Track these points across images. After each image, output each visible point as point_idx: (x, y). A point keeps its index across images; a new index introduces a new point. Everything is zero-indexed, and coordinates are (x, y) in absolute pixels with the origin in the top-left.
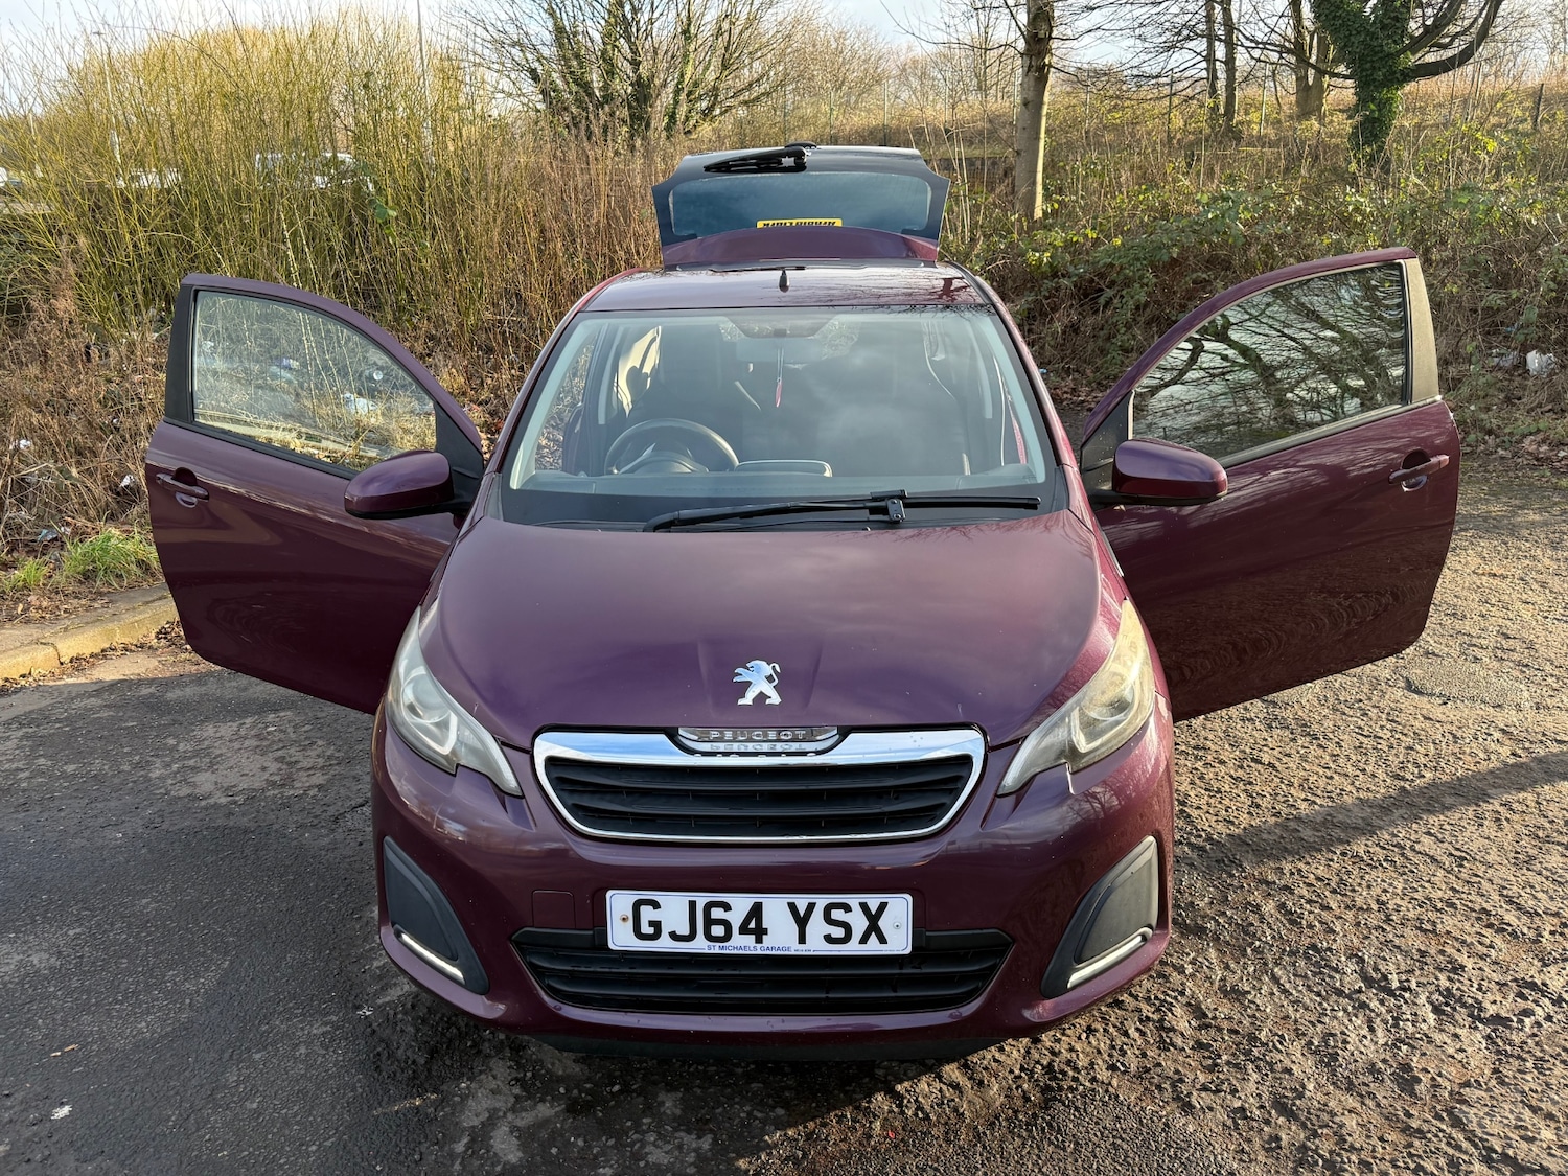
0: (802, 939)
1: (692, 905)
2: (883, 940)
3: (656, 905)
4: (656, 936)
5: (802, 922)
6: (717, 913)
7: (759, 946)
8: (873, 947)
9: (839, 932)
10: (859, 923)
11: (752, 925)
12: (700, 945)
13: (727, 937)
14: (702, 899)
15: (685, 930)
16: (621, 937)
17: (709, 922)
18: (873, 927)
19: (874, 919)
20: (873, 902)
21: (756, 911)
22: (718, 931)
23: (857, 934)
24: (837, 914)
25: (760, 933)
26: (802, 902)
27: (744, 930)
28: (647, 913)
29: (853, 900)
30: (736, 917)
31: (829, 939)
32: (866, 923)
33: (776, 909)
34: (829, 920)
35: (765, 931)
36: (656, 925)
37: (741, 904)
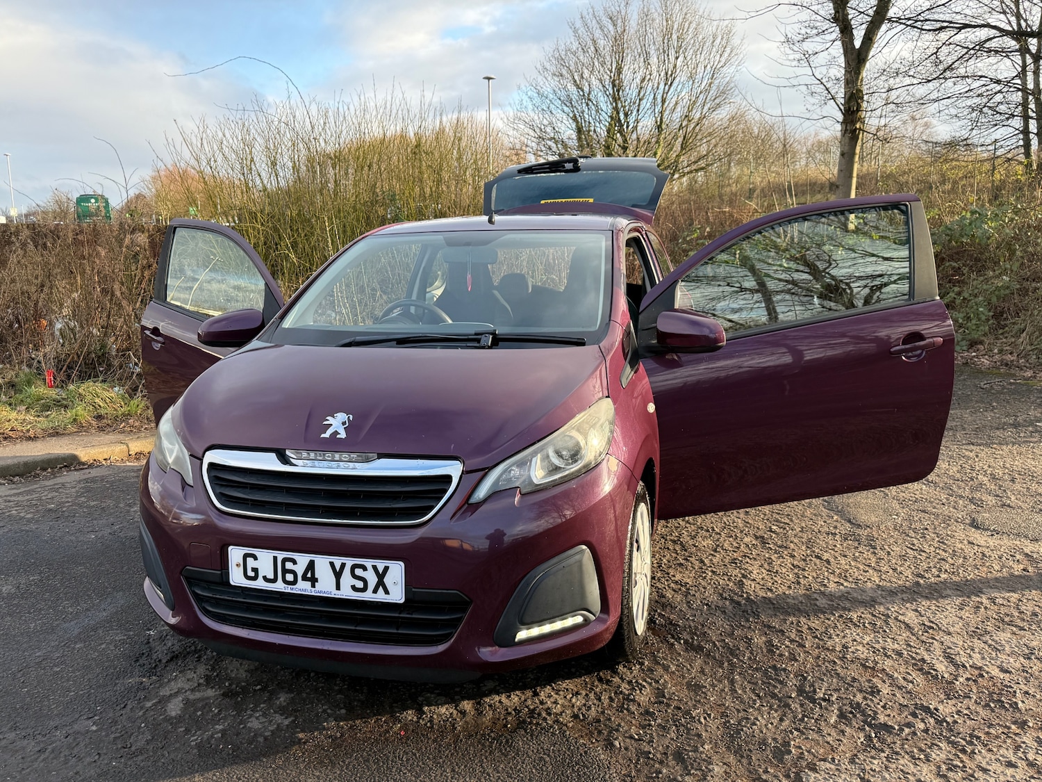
0: (338, 588)
1: (275, 559)
2: (387, 592)
3: (255, 558)
4: (255, 578)
5: (338, 575)
6: (289, 565)
7: (313, 589)
8: (380, 596)
9: (360, 584)
10: (372, 580)
11: (309, 575)
12: (279, 586)
13: (294, 582)
14: (281, 555)
15: (271, 576)
16: (237, 578)
17: (285, 571)
18: (381, 583)
19: (381, 576)
20: (381, 565)
21: (311, 565)
22: (290, 577)
23: (371, 586)
24: (359, 572)
25: (314, 581)
26: (338, 561)
27: (304, 578)
28: (251, 563)
29: (369, 563)
30: (300, 568)
31: (354, 588)
32: (376, 580)
33: (323, 564)
34: (354, 576)
35: (316, 580)
36: (255, 570)
37: (302, 560)
